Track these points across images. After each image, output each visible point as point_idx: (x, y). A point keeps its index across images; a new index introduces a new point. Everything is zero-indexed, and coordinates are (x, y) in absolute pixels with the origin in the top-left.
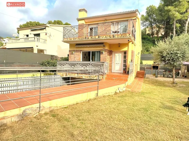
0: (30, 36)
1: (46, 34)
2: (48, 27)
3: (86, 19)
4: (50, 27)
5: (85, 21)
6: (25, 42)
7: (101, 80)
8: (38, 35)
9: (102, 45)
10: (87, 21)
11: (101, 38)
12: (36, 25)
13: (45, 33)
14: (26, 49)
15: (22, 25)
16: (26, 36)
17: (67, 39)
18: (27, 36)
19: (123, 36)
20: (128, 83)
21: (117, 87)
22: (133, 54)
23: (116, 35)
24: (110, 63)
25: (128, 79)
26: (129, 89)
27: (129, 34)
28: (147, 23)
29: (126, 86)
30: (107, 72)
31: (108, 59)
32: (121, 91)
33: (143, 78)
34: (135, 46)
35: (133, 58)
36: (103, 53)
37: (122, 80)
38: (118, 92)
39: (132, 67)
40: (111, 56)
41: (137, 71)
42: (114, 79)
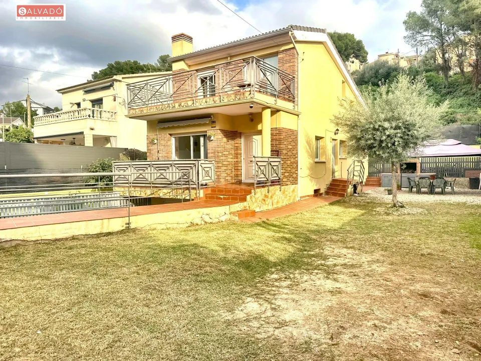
0: (83, 106)
1: (115, 100)
2: (120, 81)
3: (188, 58)
4: (123, 80)
5: (187, 64)
6: (70, 120)
7: (193, 200)
8: (98, 102)
9: (207, 121)
10: (190, 62)
11: (197, 104)
12: (131, 68)
13: (113, 98)
14: (74, 136)
15: (99, 72)
16: (75, 107)
17: (134, 112)
18: (79, 105)
19: (238, 98)
20: (248, 206)
21: (199, 212)
22: (282, 137)
23: (225, 97)
24: (236, 160)
25: (248, 197)
26: (237, 218)
27: (249, 93)
28: (427, 35)
29: (232, 210)
30: (211, 181)
31: (227, 153)
32: (210, 221)
33: (343, 195)
34: (298, 115)
35: (282, 146)
36: (211, 139)
37: (236, 199)
38: (199, 223)
39: (275, 168)
40: (237, 145)
41: (331, 179)
42: (222, 197)
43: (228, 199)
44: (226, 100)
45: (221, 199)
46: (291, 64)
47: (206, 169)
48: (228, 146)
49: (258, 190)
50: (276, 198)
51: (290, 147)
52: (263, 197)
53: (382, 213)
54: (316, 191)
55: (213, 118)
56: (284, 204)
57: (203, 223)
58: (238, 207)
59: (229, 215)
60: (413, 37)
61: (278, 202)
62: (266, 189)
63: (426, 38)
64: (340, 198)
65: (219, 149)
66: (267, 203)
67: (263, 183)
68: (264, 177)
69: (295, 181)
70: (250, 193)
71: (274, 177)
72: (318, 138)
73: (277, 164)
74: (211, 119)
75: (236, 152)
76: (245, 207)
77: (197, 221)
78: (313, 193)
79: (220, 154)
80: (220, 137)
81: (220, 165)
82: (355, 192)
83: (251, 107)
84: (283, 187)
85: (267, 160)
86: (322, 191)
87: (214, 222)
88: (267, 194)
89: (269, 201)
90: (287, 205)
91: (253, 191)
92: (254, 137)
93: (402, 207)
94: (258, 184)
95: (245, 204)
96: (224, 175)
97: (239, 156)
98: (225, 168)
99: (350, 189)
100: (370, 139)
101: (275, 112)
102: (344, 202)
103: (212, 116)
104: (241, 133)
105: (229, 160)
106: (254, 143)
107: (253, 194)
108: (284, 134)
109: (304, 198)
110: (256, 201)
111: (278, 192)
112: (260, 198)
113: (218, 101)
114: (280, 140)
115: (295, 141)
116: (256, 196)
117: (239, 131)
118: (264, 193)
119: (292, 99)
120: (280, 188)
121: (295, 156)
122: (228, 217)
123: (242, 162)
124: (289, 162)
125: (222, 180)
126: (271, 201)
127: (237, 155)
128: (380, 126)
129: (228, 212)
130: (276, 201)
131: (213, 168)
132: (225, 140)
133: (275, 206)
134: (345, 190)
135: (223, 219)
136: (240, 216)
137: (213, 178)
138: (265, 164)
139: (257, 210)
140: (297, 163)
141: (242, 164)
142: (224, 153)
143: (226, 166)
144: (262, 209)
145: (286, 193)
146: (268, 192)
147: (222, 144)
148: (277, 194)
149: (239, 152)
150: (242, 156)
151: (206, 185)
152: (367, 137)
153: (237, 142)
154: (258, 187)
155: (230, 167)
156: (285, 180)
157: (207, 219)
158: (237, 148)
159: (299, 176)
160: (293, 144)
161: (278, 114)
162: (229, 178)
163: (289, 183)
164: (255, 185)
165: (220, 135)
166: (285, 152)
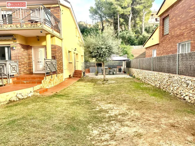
7: (5, 85)
9: (10, 38)
19: (33, 26)
20: (42, 86)
21: (15, 93)
22: (56, 50)
23: (24, 25)
24: (29, 61)
25: (42, 81)
26: (38, 94)
27: (40, 24)
28: (97, 16)
29: (35, 90)
30: (17, 73)
31: (24, 57)
32: (22, 97)
33: (80, 77)
34: (62, 40)
35: (56, 54)
36: (14, 49)
37: (35, 83)
38: (16, 100)
39: (54, 65)
40: (29, 53)
41: (74, 70)
42: (25, 82)
43: (30, 83)
44: (25, 26)
45: (25, 83)
46: (58, 14)
47: (13, 66)
48: (24, 53)
49: (47, 77)
50: (55, 80)
51: (60, 55)
52: (49, 81)
53: (101, 84)
54: (70, 76)
55: (14, 37)
56: (58, 83)
57: (18, 99)
58: (38, 87)
59: (33, 93)
60: (92, 16)
61: (56, 82)
62: (51, 76)
63: (97, 17)
64: (80, 78)
65: (19, 55)
66: (51, 83)
67: (49, 73)
68: (49, 70)
69: (62, 72)
70: (43, 79)
71: (54, 70)
72: (69, 52)
73: (55, 63)
74: (13, 38)
75: (29, 57)
76: (41, 87)
77: (15, 99)
78: (68, 77)
79: (20, 58)
80: (20, 48)
81: (20, 64)
82: (84, 76)
83: (41, 32)
84: (58, 75)
85: (51, 61)
86: (72, 76)
87: (25, 98)
88: (51, 79)
89: (52, 82)
90: (59, 84)
91: (44, 78)
92: (40, 49)
93: (108, 80)
94: (47, 74)
95: (41, 85)
96: (22, 69)
97: (31, 59)
98: (23, 66)
99: (83, 74)
100: (96, 53)
101: (53, 36)
102: (82, 80)
103: (14, 36)
104: (31, 47)
105: (25, 61)
106: (40, 52)
107: (45, 79)
108: (57, 48)
109: (66, 80)
110: (46, 83)
111: (56, 78)
112: (48, 81)
113: (20, 27)
114: (55, 51)
115: (61, 52)
116: (46, 80)
117: (30, 45)
118: (50, 78)
119: (59, 31)
120: (57, 75)
121: (62, 59)
122: (32, 94)
123: (33, 62)
124: (59, 62)
125: (22, 72)
126: (53, 82)
127: (30, 59)
128: (100, 47)
129: (32, 91)
130: (55, 82)
131: (17, 65)
132: (22, 50)
133: (55, 85)
134: (81, 75)
135: (30, 95)
136: (40, 93)
137: (17, 72)
138: (50, 63)
139: (47, 87)
140: (62, 63)
141: (33, 63)
142: (22, 57)
143: (24, 64)
144: (49, 87)
145: (59, 77)
146: (52, 78)
147: (21, 52)
148: (55, 78)
149: (31, 57)
150: (33, 59)
151: (13, 75)
152: (95, 51)
153: (30, 51)
154: (47, 75)
155: (26, 65)
156: (58, 71)
157: (20, 97)
158: (29, 55)
159: (64, 69)
160: (60, 53)
161: (53, 38)
162: (25, 71)
163: (60, 72)
164: (46, 75)
165: (19, 47)
166: (58, 57)
